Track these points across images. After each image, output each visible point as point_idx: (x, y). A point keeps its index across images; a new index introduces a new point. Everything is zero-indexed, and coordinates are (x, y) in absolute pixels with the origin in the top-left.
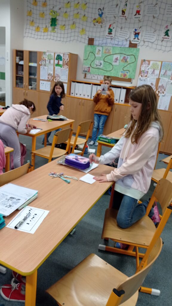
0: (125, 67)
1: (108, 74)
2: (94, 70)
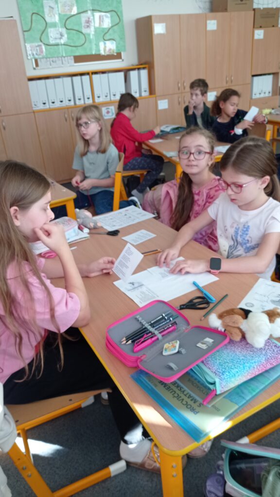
0: (105, 34)
1: (80, 52)
2: (51, 49)
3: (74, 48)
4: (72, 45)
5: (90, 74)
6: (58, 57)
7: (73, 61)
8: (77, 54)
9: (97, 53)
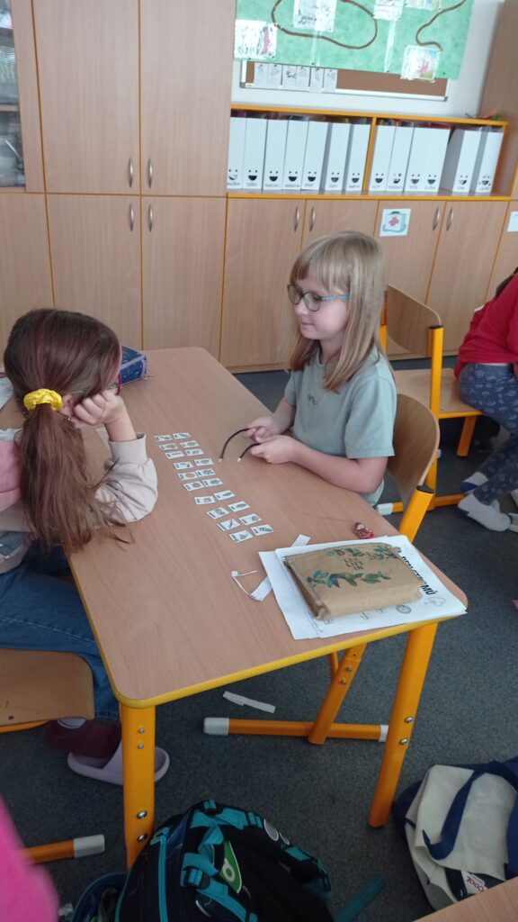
0: (424, 26)
1: (355, 62)
2: (291, 41)
3: (345, 50)
4: (341, 41)
5: (374, 121)
6: (302, 67)
7: (335, 82)
8: (349, 66)
9: (394, 72)
